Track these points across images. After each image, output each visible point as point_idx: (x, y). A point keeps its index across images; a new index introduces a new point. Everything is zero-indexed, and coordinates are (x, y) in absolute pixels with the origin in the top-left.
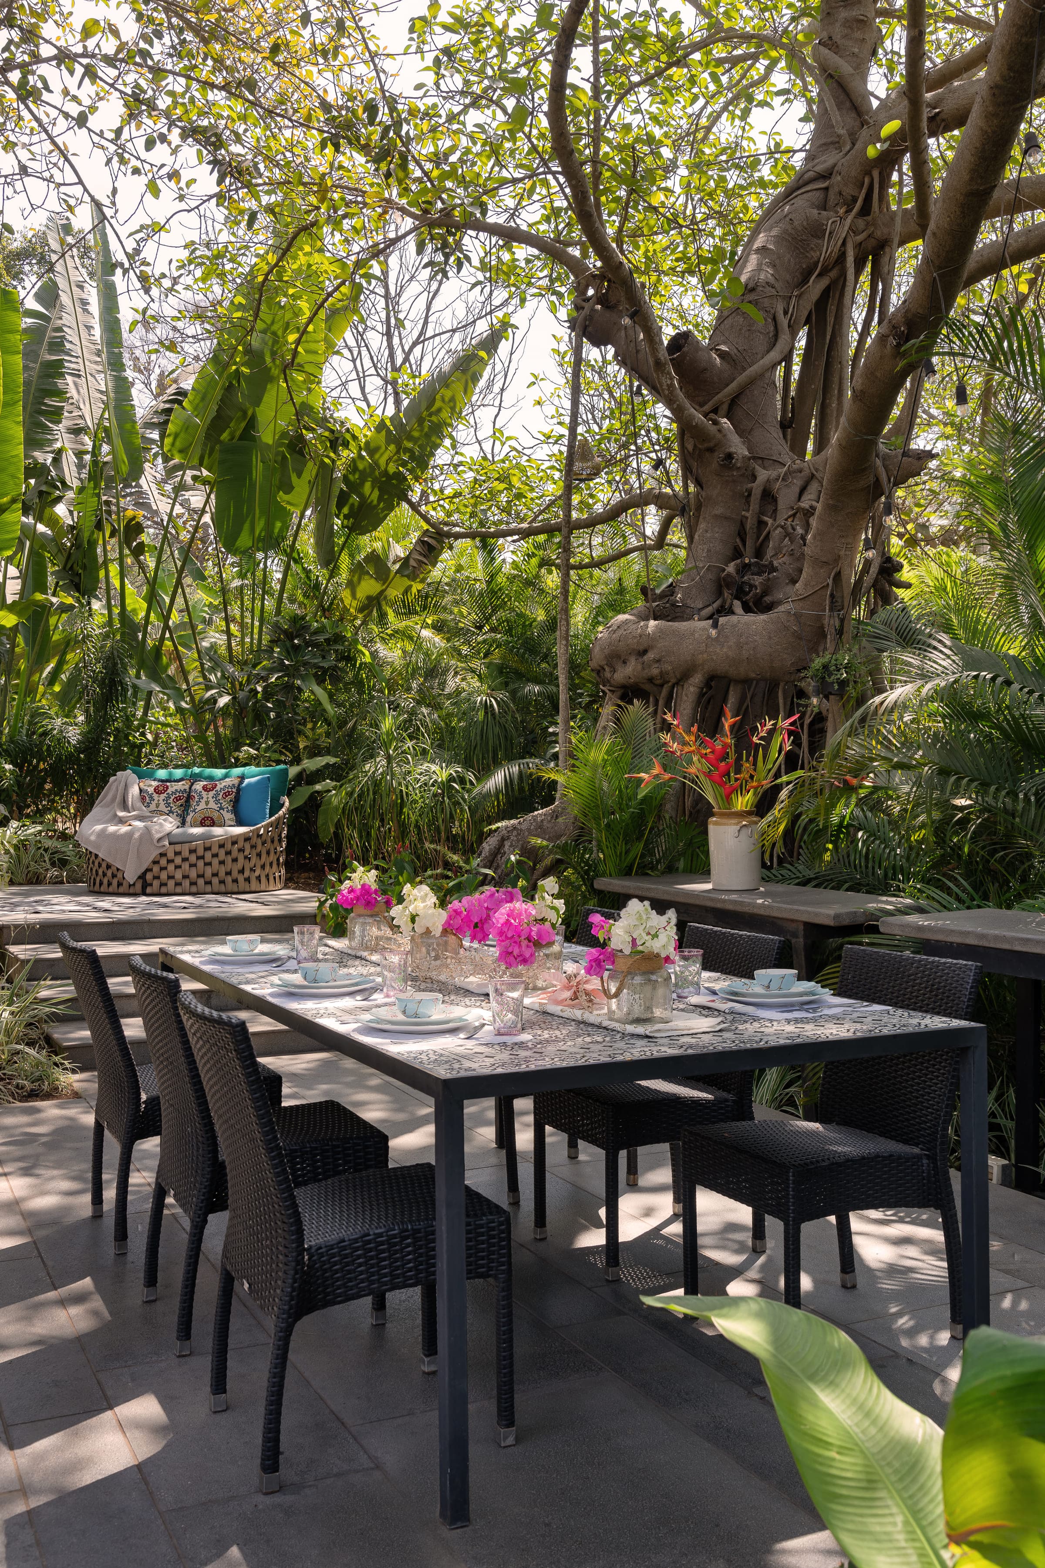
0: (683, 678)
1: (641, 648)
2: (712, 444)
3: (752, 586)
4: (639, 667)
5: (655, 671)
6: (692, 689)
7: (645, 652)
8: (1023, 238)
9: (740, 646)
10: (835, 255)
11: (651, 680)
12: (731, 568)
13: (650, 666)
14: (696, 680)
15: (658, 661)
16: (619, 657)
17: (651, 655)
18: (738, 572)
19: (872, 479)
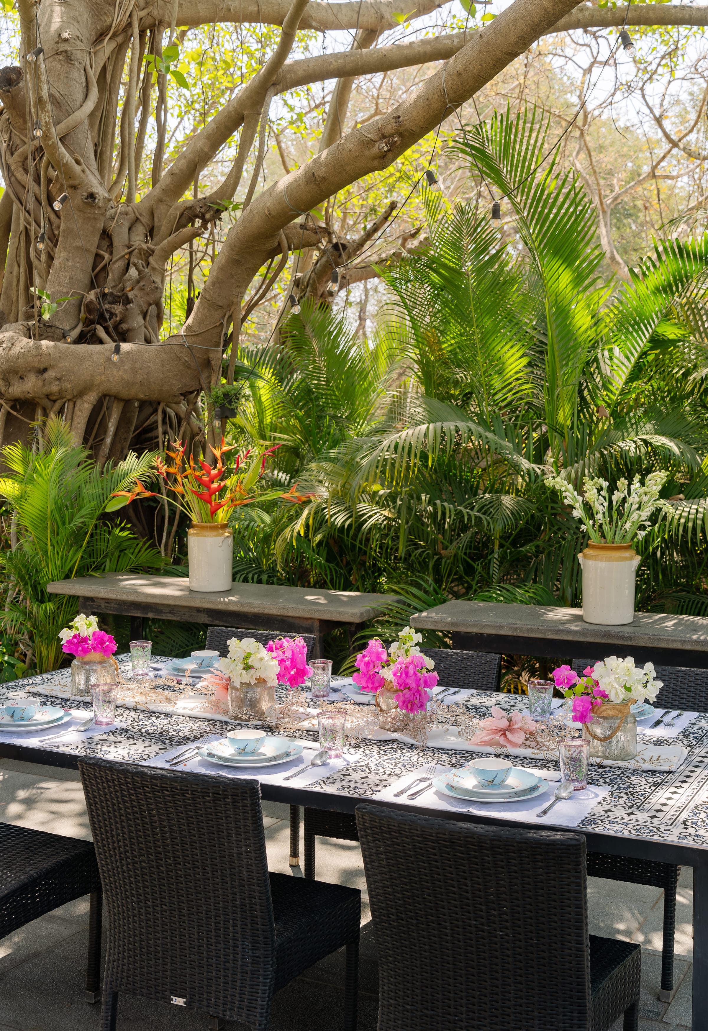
0: (81, 394)
1: (42, 367)
2: (77, 182)
3: (112, 314)
4: (40, 383)
5: (55, 388)
6: (86, 405)
7: (45, 370)
8: (342, 61)
9: (134, 371)
10: (124, 24)
11: (48, 396)
12: (92, 296)
13: (50, 383)
14: (91, 398)
15: (59, 379)
16: (16, 372)
17: (51, 374)
18: (97, 298)
19: (276, 244)
